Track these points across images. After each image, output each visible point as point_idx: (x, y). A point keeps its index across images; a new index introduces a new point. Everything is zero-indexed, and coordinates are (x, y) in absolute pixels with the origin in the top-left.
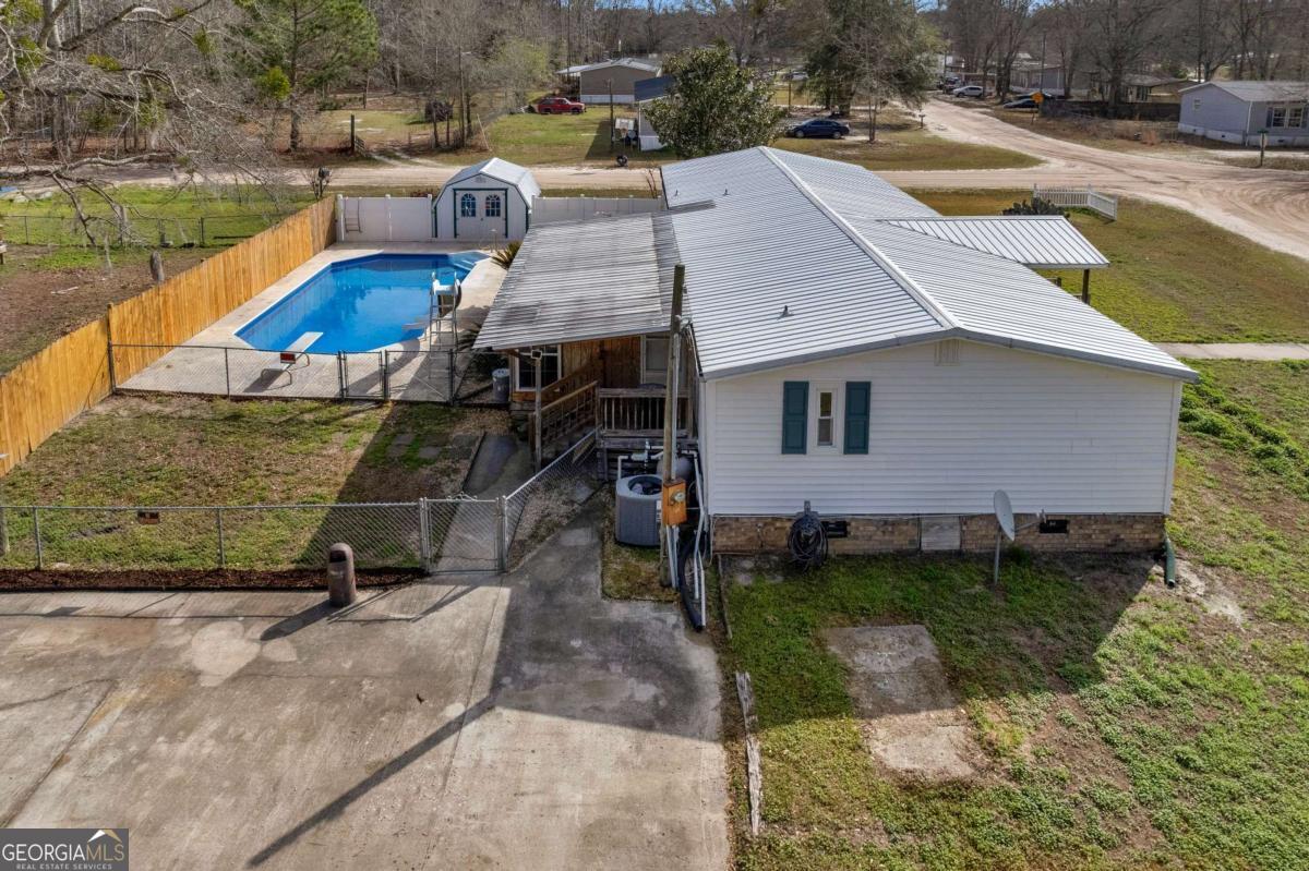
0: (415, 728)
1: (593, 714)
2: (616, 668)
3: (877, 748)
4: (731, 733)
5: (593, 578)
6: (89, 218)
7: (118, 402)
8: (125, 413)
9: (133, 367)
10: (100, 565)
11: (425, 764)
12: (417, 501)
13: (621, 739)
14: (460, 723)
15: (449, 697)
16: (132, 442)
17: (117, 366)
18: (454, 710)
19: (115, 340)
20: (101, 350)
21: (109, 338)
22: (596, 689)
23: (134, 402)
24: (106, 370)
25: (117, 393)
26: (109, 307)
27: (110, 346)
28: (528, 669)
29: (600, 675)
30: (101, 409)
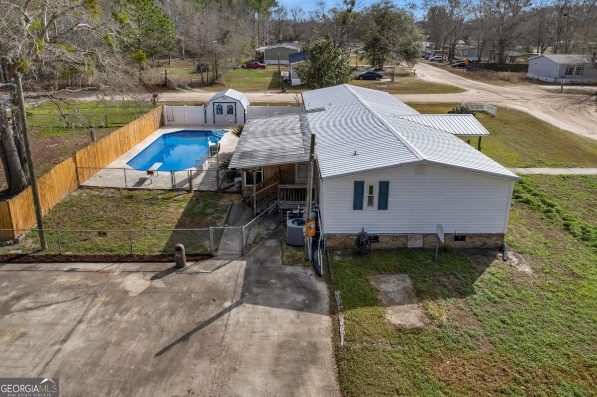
0: (213, 310)
1: (281, 306)
2: (289, 290)
3: (388, 317)
4: (333, 312)
5: (278, 258)
6: (66, 115)
7: (81, 191)
8: (85, 195)
9: (86, 177)
10: (83, 253)
11: (218, 322)
12: (208, 228)
13: (291, 314)
14: (230, 309)
15: (225, 300)
16: (89, 206)
17: (80, 176)
18: (227, 304)
19: (78, 166)
20: (73, 170)
21: (76, 165)
22: (282, 297)
23: (88, 191)
24: (76, 178)
25: (81, 187)
26: (75, 152)
27: (76, 168)
28: (255, 290)
29: (283, 292)
30: (75, 194)
